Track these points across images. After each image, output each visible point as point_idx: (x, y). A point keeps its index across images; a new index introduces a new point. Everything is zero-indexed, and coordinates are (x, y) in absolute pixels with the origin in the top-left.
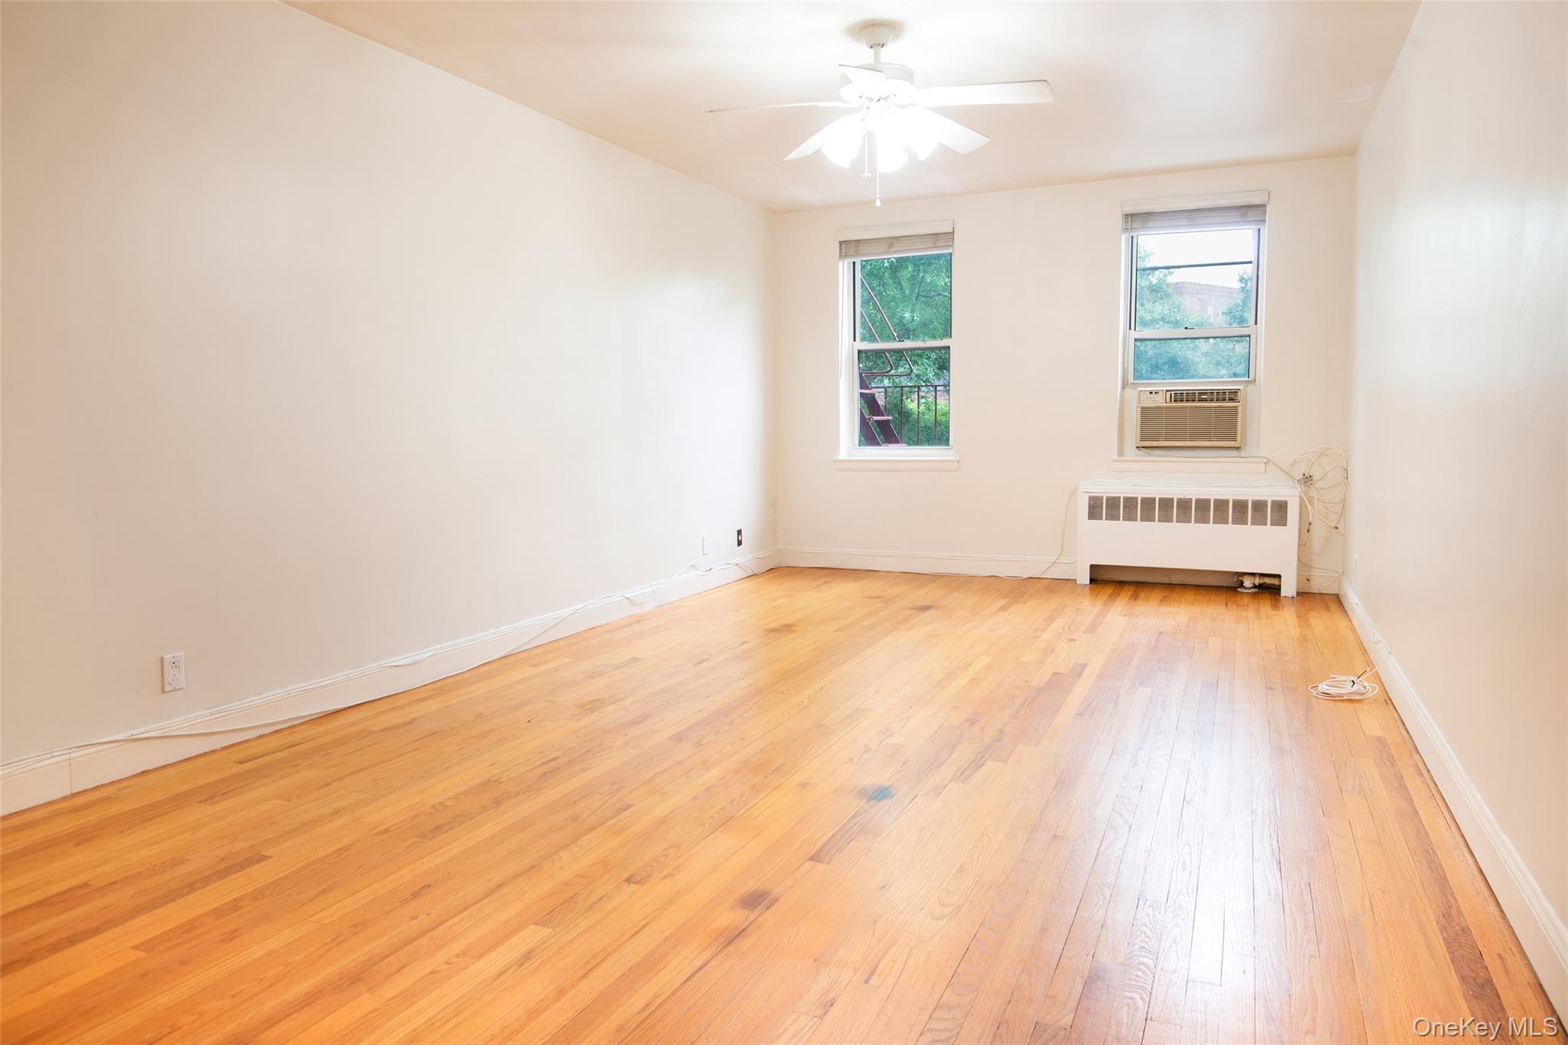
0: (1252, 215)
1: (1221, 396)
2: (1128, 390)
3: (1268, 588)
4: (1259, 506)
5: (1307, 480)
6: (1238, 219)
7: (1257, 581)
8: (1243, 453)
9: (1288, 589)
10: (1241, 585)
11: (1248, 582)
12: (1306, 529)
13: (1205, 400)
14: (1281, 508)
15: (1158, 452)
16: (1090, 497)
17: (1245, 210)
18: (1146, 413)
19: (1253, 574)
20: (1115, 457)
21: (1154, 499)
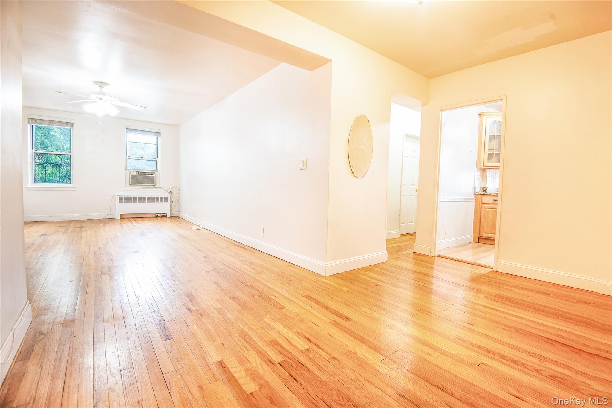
0: (157, 134)
1: (151, 173)
2: (126, 171)
3: (164, 216)
4: (162, 198)
5: (171, 192)
6: (154, 135)
7: (161, 215)
8: (156, 187)
9: (169, 216)
10: (157, 216)
11: (159, 215)
12: (171, 203)
13: (147, 174)
14: (166, 198)
15: (135, 186)
16: (119, 197)
17: (156, 133)
18: (132, 177)
19: (160, 213)
20: (125, 187)
21: (137, 197)
